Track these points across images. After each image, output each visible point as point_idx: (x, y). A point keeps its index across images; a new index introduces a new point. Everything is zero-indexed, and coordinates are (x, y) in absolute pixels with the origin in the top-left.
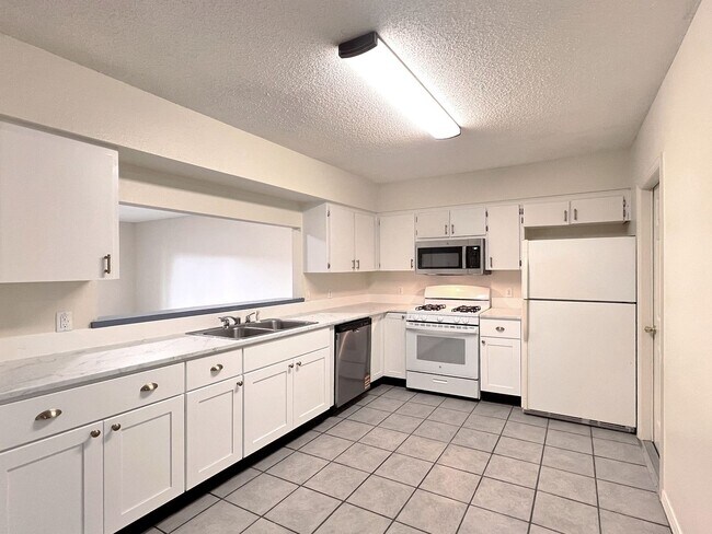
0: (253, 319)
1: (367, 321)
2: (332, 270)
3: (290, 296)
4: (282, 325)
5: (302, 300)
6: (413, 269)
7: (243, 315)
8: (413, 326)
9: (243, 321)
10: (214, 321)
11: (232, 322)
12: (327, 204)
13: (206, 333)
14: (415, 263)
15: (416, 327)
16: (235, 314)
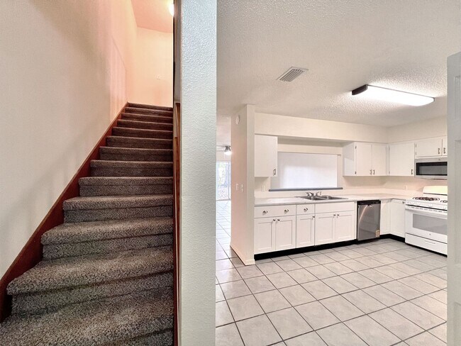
0: (319, 195)
1: (379, 202)
2: (357, 175)
3: (336, 187)
4: (331, 198)
5: (342, 188)
6: (413, 175)
7: (315, 192)
8: (410, 208)
9: (315, 195)
10: (304, 193)
11: (311, 195)
12: (355, 143)
13: (301, 197)
14: (414, 172)
15: (412, 209)
16: (312, 192)
